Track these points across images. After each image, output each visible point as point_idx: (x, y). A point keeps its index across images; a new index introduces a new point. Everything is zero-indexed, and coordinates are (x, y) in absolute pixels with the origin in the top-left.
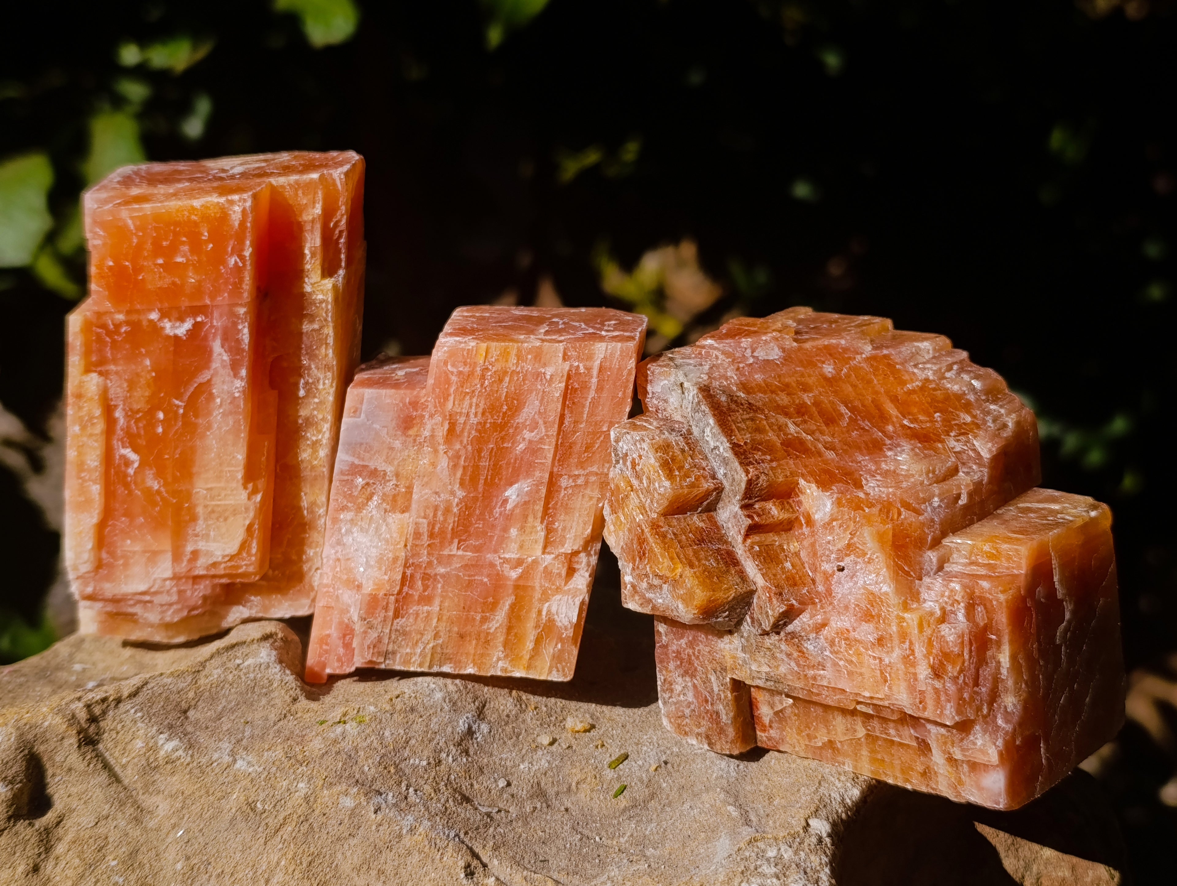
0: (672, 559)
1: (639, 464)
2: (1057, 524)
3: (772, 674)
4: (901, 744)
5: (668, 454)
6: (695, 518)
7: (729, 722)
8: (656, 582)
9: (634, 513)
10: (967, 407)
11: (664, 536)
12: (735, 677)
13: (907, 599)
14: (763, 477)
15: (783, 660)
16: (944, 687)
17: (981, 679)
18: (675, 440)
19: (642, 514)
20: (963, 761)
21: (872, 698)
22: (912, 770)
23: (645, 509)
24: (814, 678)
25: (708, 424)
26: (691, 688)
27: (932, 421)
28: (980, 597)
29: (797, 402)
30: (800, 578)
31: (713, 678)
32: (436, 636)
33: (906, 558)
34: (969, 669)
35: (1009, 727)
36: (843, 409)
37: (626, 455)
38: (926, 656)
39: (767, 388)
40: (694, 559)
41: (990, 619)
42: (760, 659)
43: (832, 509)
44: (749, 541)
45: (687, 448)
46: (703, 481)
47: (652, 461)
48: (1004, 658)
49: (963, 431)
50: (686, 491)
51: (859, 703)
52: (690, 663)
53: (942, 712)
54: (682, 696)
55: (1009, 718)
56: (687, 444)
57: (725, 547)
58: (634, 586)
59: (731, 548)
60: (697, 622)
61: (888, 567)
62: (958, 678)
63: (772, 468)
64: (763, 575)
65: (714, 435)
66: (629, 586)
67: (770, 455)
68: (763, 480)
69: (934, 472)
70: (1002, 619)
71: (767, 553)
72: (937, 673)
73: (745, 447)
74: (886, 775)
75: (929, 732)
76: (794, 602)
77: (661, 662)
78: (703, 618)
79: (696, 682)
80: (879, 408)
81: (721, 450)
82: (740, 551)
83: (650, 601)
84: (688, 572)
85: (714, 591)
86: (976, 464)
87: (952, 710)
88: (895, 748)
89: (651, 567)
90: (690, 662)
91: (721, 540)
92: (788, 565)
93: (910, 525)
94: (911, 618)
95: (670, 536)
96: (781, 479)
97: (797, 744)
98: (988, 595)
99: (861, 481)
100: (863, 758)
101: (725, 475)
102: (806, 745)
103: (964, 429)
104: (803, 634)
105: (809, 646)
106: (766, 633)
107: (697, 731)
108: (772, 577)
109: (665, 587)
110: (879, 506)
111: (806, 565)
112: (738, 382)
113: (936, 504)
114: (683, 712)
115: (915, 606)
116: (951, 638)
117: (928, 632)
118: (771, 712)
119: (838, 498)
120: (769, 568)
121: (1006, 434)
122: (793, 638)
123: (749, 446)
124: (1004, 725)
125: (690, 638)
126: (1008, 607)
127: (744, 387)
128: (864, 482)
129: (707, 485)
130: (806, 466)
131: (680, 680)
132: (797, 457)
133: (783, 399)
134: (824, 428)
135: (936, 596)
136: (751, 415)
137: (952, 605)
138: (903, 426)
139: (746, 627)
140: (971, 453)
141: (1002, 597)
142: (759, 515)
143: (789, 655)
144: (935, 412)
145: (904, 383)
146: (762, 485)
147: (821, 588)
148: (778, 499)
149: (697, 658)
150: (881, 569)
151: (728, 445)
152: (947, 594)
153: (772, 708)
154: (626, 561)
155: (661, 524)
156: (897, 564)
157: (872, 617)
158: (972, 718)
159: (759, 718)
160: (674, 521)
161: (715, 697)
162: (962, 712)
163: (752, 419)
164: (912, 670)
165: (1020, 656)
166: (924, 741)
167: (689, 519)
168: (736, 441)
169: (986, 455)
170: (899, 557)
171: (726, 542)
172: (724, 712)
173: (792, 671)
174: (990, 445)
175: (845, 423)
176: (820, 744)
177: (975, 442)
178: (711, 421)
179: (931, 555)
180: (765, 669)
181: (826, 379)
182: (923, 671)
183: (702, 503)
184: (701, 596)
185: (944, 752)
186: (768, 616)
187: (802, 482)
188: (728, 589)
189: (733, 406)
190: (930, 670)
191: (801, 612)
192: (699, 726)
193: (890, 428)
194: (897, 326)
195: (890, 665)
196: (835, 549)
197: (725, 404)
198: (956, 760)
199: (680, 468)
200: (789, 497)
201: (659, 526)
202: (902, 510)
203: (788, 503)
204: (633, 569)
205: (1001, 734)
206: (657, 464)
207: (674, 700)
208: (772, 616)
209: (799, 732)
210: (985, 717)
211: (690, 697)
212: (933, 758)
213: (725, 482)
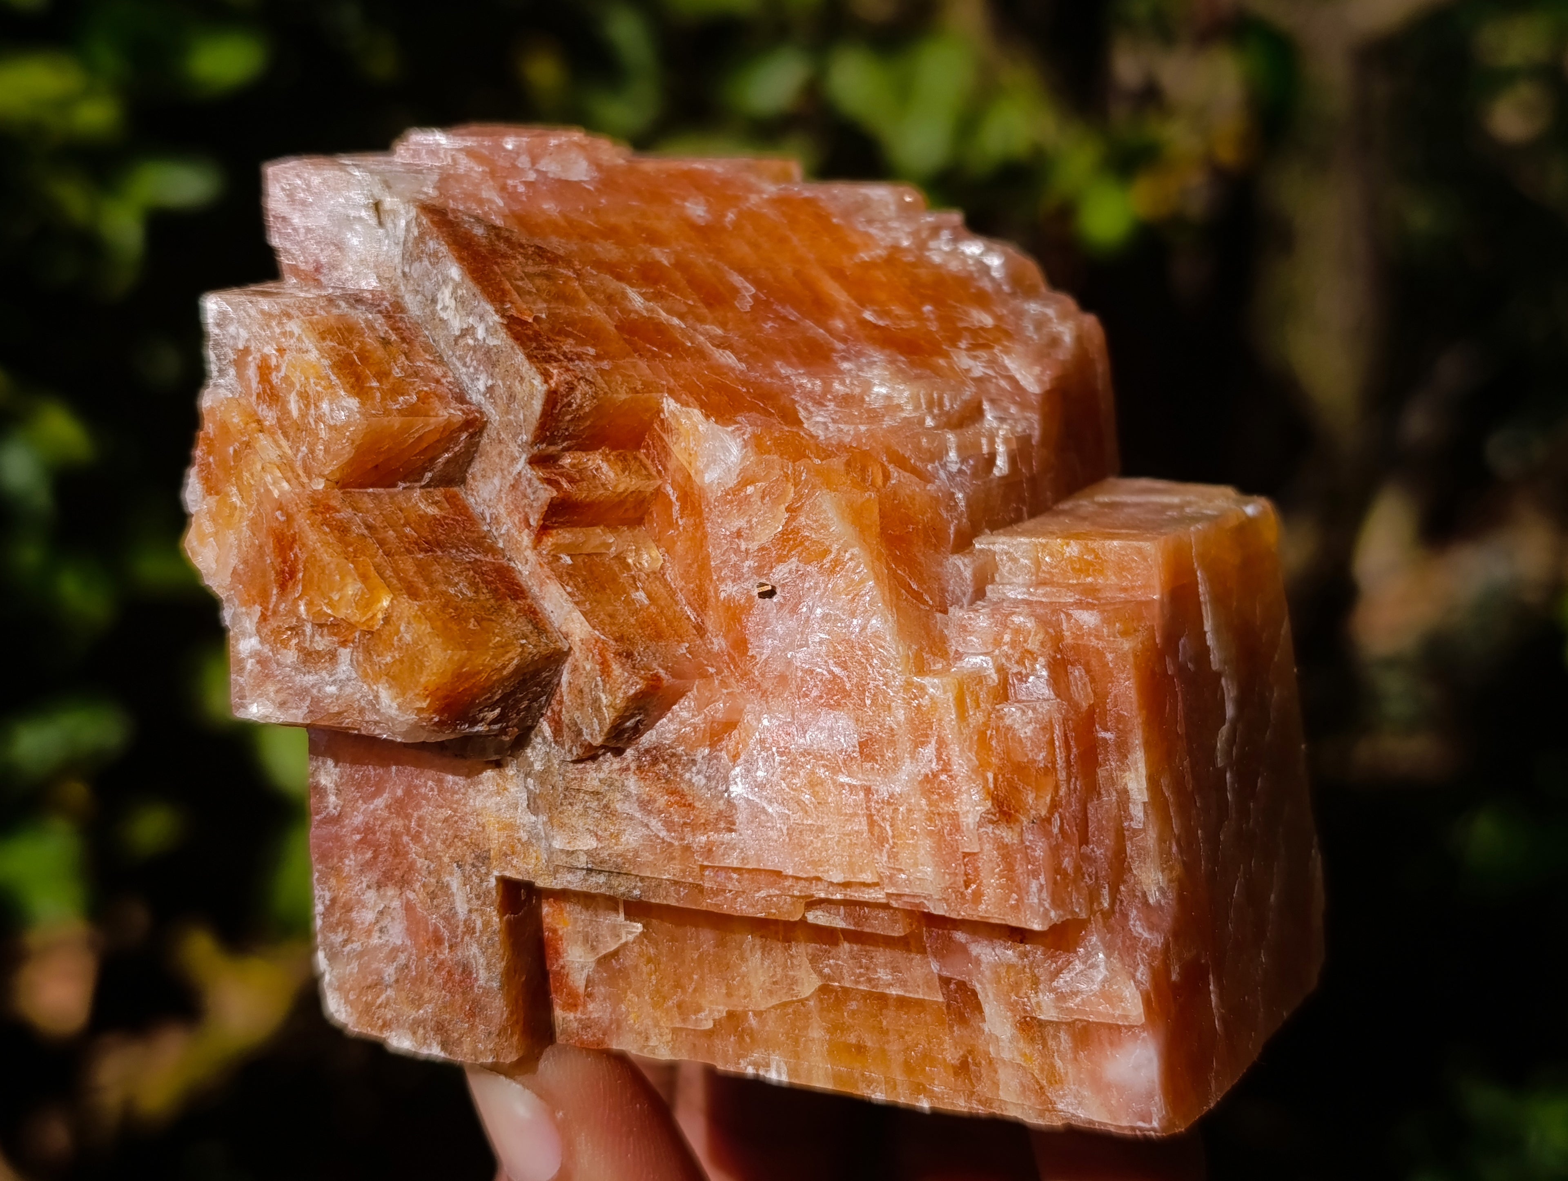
0: (364, 578)
1: (278, 368)
2: (1194, 519)
3: (605, 854)
4: (903, 1003)
5: (350, 345)
6: (417, 493)
7: (495, 985)
8: (321, 643)
9: (269, 478)
10: (982, 300)
11: (342, 530)
12: (510, 873)
13: (921, 649)
14: (582, 387)
15: (631, 818)
16: (1022, 842)
17: (1091, 828)
18: (367, 320)
19: (288, 481)
20: (1057, 1025)
21: (847, 885)
22: (933, 1062)
23: (293, 470)
24: (708, 851)
25: (446, 280)
26: (400, 914)
27: (920, 317)
28: (1075, 648)
29: (640, 258)
30: (670, 623)
31: (455, 882)
33: (912, 565)
34: (1069, 803)
35: (1156, 940)
36: (737, 279)
37: (246, 351)
38: (980, 769)
40: (419, 582)
41: (1101, 696)
42: (574, 820)
43: (744, 458)
44: (549, 541)
45: (394, 337)
46: (437, 404)
47: (314, 355)
48: (1136, 781)
49: (981, 341)
50: (397, 422)
51: (812, 903)
52: (397, 854)
53: (1020, 900)
54: (376, 934)
55: (1155, 919)
56: (395, 329)
57: (489, 558)
58: (262, 662)
59: (504, 562)
60: (422, 737)
61: (877, 579)
62: (1048, 820)
63: (602, 372)
64: (584, 614)
65: (461, 302)
66: (250, 664)
67: (594, 346)
68: (583, 395)
69: (941, 405)
70: (1125, 694)
71: (591, 572)
72: (1005, 809)
73: (536, 327)
74: (869, 1082)
75: (977, 962)
76: (662, 672)
77: (324, 857)
78: (441, 723)
79: (411, 896)
80: (808, 284)
81: (480, 333)
82: (527, 565)
83: (303, 692)
84: (407, 607)
85: (469, 648)
86: (1015, 402)
87: (1044, 895)
88: (891, 1012)
89: (310, 604)
90: (398, 851)
91: (481, 545)
92: (640, 596)
93: (912, 498)
95: (358, 529)
96: (623, 395)
97: (653, 1032)
98: (1094, 642)
99: (796, 412)
100: (815, 1048)
101: (490, 389)
102: (675, 1031)
103: (982, 337)
104: (680, 749)
105: (694, 779)
106: (591, 755)
107: (414, 1014)
108: (607, 620)
109: (345, 654)
110: (844, 458)
111: (680, 596)
112: (507, 211)
113: (954, 468)
114: (379, 973)
115: (939, 666)
116: (1026, 732)
117: (976, 718)
118: (591, 960)
119: (754, 436)
120: (598, 602)
121: (1061, 354)
122: (655, 762)
123: (546, 326)
124: (1146, 935)
125: (400, 793)
126: (1137, 667)
127: (521, 220)
128: (802, 414)
130: (675, 375)
131: (371, 896)
132: (654, 355)
133: (609, 250)
134: (705, 311)
135: (985, 643)
136: (545, 268)
137: (1020, 662)
138: (864, 323)
139: (540, 747)
140: (1003, 383)
141: (1127, 645)
142: (571, 481)
143: (645, 805)
144: (923, 303)
145: (852, 249)
146: (581, 406)
147: (718, 641)
148: (613, 448)
149: (416, 838)
150: (862, 581)
151: (497, 318)
152: (1007, 638)
153: (593, 948)
154: (244, 603)
155: (334, 503)
156: (893, 575)
157: (847, 694)
158: (1083, 916)
159: (562, 976)
160: (366, 499)
161: (461, 928)
162: (1063, 901)
163: (547, 276)
164: (945, 807)
165: (1164, 782)
166: (962, 986)
167: (401, 498)
168: (514, 312)
169: (1032, 388)
170: (895, 559)
171: (492, 550)
172: (482, 961)
173: (652, 840)
174: (1037, 370)
175: (746, 303)
176: (709, 1025)
177: (1007, 361)
178: (455, 272)
179: (959, 563)
180: (587, 844)
181: (693, 226)
182: (972, 805)
183: (433, 460)
184: (438, 661)
185: (1012, 1007)
186: (598, 710)
187: (669, 405)
188: (504, 647)
189: (502, 246)
190: (989, 804)
191: (677, 695)
192: (417, 1002)
193: (839, 324)
195: (891, 801)
196: (754, 546)
197: (484, 241)
198: (1042, 1024)
199: (382, 375)
200: (638, 447)
201: (329, 508)
202: (891, 468)
203: (636, 458)
204: (264, 618)
205: (1141, 955)
206: (326, 362)
207: (356, 946)
208: (611, 706)
209: (659, 999)
210: (1107, 915)
211: (397, 934)
212: (986, 1027)
213: (489, 409)
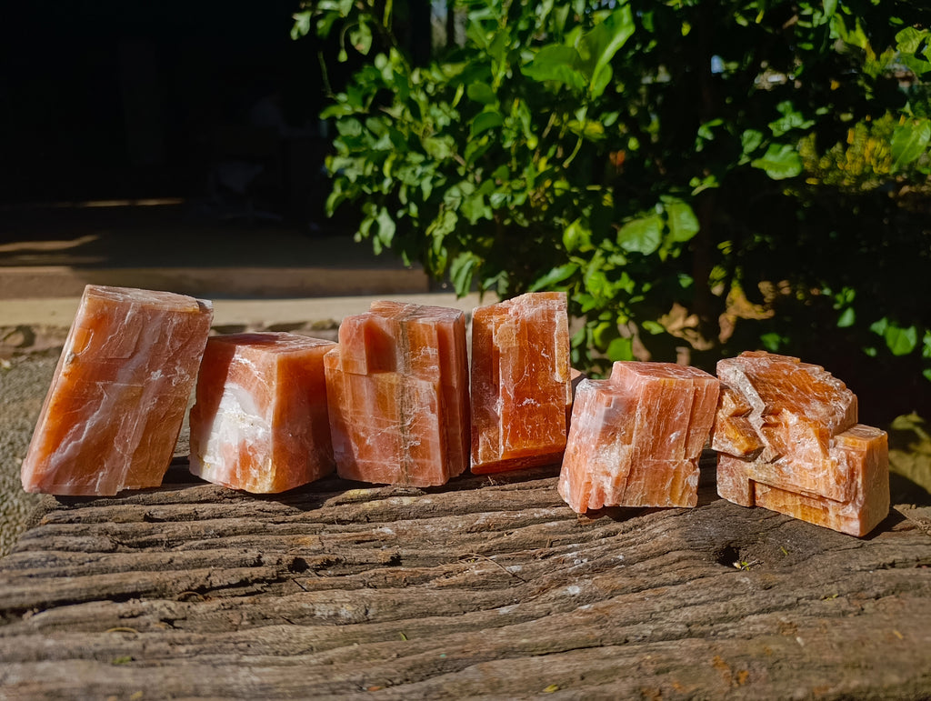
0: (734, 432)
2: (873, 436)
3: (767, 478)
4: (815, 508)
6: (742, 419)
7: (747, 494)
8: (726, 440)
10: (835, 391)
11: (731, 424)
12: (751, 478)
13: (825, 455)
14: (770, 406)
15: (773, 473)
16: (840, 488)
17: (852, 487)
19: (723, 415)
20: (842, 516)
21: (809, 490)
22: (820, 518)
24: (786, 481)
25: (748, 386)
26: (731, 481)
27: (824, 395)
28: (851, 458)
29: (777, 382)
30: (782, 444)
31: (741, 478)
32: (643, 493)
33: (824, 441)
34: (848, 483)
35: (861, 506)
36: (793, 386)
38: (834, 475)
39: (765, 376)
40: (743, 433)
41: (855, 466)
42: (763, 472)
43: (797, 420)
44: (763, 429)
45: (739, 394)
46: (746, 405)
48: (860, 480)
50: (741, 408)
51: (802, 491)
52: (732, 472)
53: (839, 496)
54: (727, 483)
55: (861, 502)
58: (716, 441)
59: (755, 431)
60: (741, 456)
61: (818, 443)
62: (845, 485)
63: (773, 404)
64: (768, 441)
65: (751, 390)
66: (714, 441)
67: (772, 399)
68: (771, 408)
69: (828, 412)
70: (859, 466)
71: (769, 435)
72: (838, 482)
73: (763, 395)
75: (829, 505)
76: (781, 453)
77: (719, 470)
78: (744, 455)
79: (734, 479)
80: (805, 388)
81: (754, 395)
82: (759, 433)
83: (721, 447)
84: (741, 437)
85: (750, 444)
86: (841, 411)
87: (843, 496)
88: (813, 510)
89: (725, 434)
91: (751, 428)
92: (777, 439)
93: (824, 429)
94: (828, 462)
95: (733, 424)
96: (776, 408)
97: (771, 506)
98: (855, 457)
99: (805, 412)
100: (799, 513)
101: (755, 404)
102: (775, 506)
103: (835, 399)
104: (782, 464)
105: (785, 469)
106: (767, 463)
107: (733, 496)
108: (772, 443)
109: (730, 442)
110: (812, 422)
111: (784, 440)
112: (756, 373)
113: (830, 423)
114: (727, 489)
115: (828, 458)
116: (842, 471)
117: (834, 467)
118: (762, 493)
119: (798, 416)
120: (770, 440)
121: (850, 402)
122: (778, 466)
123: (765, 395)
124: (859, 505)
125: (735, 462)
126: (862, 462)
127: (759, 374)
129: (748, 407)
130: (785, 404)
131: (726, 477)
132: (781, 401)
133: (772, 381)
134: (789, 392)
135: (836, 455)
136: (763, 384)
137: (842, 459)
138: (815, 395)
139: (758, 460)
140: (839, 408)
141: (860, 458)
142: (767, 420)
143: (775, 472)
144: (825, 392)
145: (812, 380)
146: (769, 409)
147: (789, 449)
148: (775, 415)
149: (736, 470)
150: (816, 443)
151: (757, 393)
152: (839, 455)
153: (762, 491)
156: (821, 442)
157: (812, 460)
158: (849, 500)
159: (757, 495)
160: (734, 419)
161: (742, 485)
162: (846, 498)
163: (764, 386)
164: (827, 480)
165: (865, 480)
166: (826, 508)
167: (739, 419)
168: (759, 392)
169: (844, 409)
170: (821, 440)
171: (753, 429)
172: (745, 490)
173: (776, 478)
174: (845, 405)
175: (795, 391)
176: (780, 506)
177: (840, 404)
178: (749, 384)
179: (831, 441)
180: (765, 476)
181: (785, 375)
182: (832, 481)
183: (744, 414)
184: (746, 446)
185: (835, 512)
186: (769, 457)
187: (784, 410)
188: (755, 445)
189: (756, 380)
190: (835, 481)
191: (783, 456)
192: (733, 494)
193: (811, 395)
194: (801, 361)
195: (818, 478)
196: (797, 435)
197: (754, 379)
198: (840, 516)
199: (738, 400)
200: (779, 415)
201: (729, 420)
202: (820, 424)
203: (778, 417)
204: (717, 435)
205: (858, 508)
206: (730, 398)
207: (723, 485)
208: (772, 456)
209: (772, 501)
210: (853, 501)
211: (731, 484)
212: (830, 515)
213: (755, 407)
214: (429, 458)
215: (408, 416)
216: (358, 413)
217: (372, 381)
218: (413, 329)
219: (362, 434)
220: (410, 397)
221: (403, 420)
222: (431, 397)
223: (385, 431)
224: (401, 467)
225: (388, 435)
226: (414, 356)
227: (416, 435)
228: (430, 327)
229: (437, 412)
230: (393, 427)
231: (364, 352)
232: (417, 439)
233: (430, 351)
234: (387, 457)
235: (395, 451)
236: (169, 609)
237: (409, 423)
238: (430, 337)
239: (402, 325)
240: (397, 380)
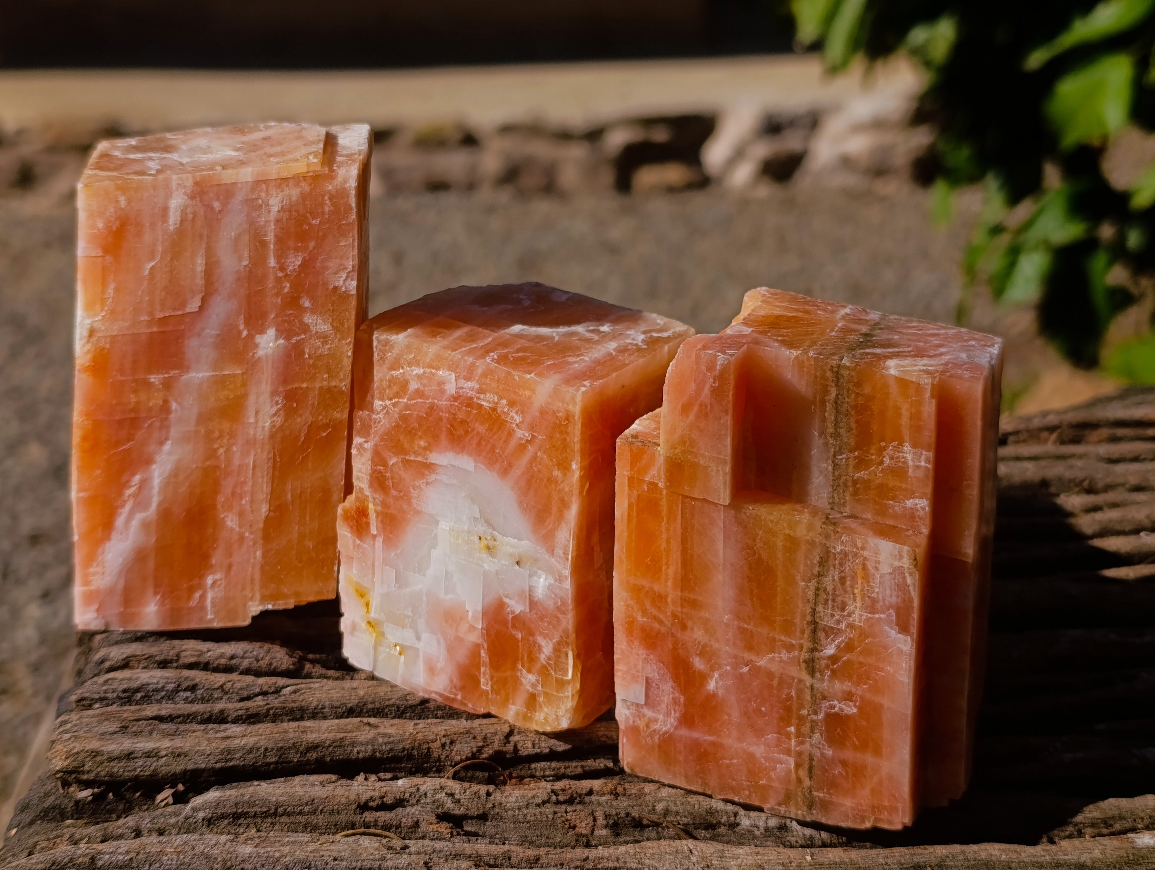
214: (877, 752)
215: (831, 632)
216: (694, 604)
217: (740, 523)
218: (867, 390)
219: (698, 664)
220: (843, 580)
221: (815, 640)
222: (902, 587)
223: (762, 662)
224: (798, 766)
225: (770, 675)
226: (861, 463)
227: (847, 686)
228: (919, 388)
229: (914, 629)
230: (784, 655)
231: (728, 441)
232: (848, 697)
233: (909, 457)
234: (759, 733)
235: (785, 720)
236: (451, 795)
237: (830, 650)
238: (916, 416)
239: (837, 375)
240: (810, 527)
